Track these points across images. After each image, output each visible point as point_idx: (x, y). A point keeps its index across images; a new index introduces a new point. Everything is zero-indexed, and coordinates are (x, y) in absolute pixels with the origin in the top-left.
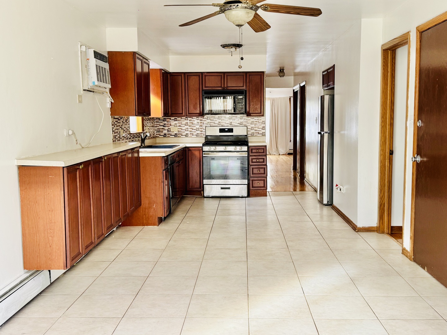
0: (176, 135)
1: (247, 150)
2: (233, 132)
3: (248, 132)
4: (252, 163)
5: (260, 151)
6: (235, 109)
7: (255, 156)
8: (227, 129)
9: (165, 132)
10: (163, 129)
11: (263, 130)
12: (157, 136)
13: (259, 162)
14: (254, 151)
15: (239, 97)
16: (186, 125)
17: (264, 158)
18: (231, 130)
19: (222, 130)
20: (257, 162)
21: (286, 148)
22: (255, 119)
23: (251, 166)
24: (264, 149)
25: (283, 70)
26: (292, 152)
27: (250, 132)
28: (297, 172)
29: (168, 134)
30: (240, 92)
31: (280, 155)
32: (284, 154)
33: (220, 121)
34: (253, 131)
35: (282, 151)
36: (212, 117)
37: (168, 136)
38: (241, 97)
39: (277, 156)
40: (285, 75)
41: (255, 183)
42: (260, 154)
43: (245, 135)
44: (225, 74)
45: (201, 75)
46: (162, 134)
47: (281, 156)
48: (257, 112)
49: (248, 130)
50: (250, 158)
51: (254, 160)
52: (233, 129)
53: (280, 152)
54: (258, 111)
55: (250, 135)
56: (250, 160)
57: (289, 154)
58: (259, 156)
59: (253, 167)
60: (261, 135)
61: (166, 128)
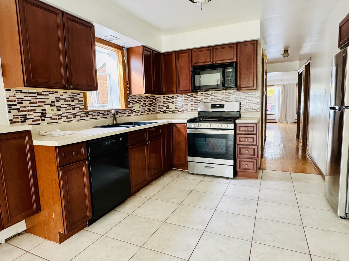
0: (173, 111)
1: (233, 128)
2: (224, 108)
3: (241, 108)
4: (240, 142)
5: (249, 129)
6: (223, 84)
7: (242, 134)
8: (218, 104)
9: (165, 108)
10: (162, 106)
11: (258, 106)
12: (158, 112)
13: (248, 142)
14: (242, 129)
15: (228, 70)
16: (182, 102)
17: (254, 138)
18: (222, 106)
19: (213, 106)
20: (245, 141)
21: (293, 118)
22: (248, 95)
23: (238, 146)
24: (254, 127)
25: (287, 51)
26: (296, 121)
27: (243, 107)
28: (300, 141)
29: (167, 110)
30: (229, 65)
31: (288, 123)
32: (291, 123)
33: (213, 97)
34: (247, 107)
35: (290, 120)
36: (206, 93)
37: (167, 112)
38: (231, 70)
39: (285, 125)
40: (288, 55)
41: (243, 164)
42: (250, 132)
43: (238, 111)
44: (214, 47)
45: (190, 52)
46: (162, 110)
47: (288, 125)
48: (248, 86)
49: (241, 105)
50: (238, 136)
51: (242, 139)
52: (224, 105)
53: (288, 121)
54: (250, 84)
55: (244, 111)
56: (238, 138)
57: (295, 122)
58: (249, 134)
59: (241, 146)
60: (255, 111)
61: (165, 105)
